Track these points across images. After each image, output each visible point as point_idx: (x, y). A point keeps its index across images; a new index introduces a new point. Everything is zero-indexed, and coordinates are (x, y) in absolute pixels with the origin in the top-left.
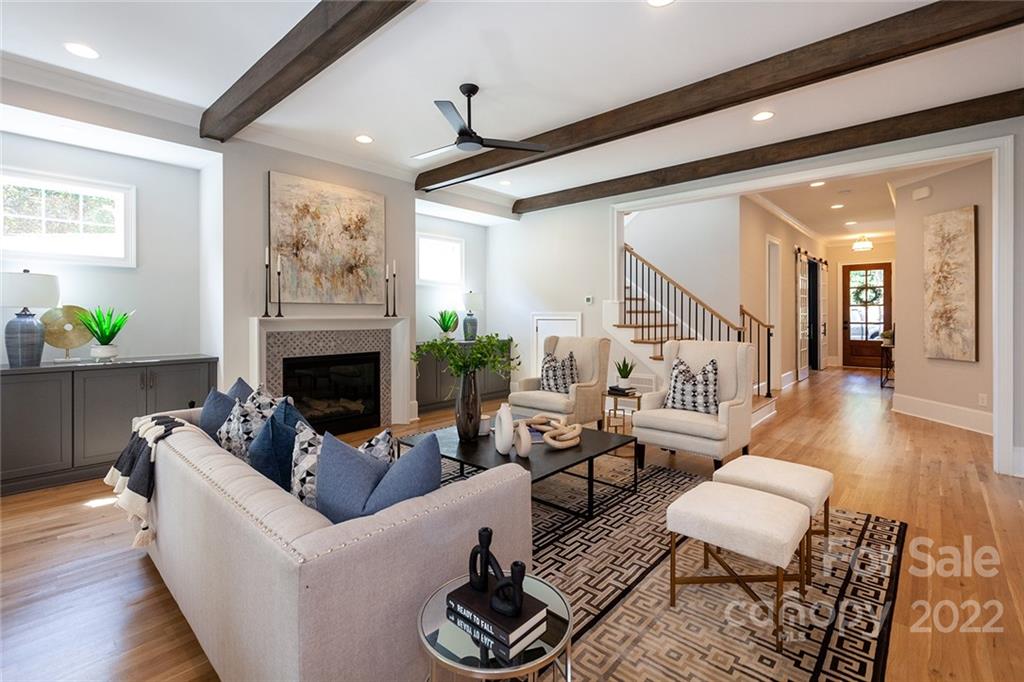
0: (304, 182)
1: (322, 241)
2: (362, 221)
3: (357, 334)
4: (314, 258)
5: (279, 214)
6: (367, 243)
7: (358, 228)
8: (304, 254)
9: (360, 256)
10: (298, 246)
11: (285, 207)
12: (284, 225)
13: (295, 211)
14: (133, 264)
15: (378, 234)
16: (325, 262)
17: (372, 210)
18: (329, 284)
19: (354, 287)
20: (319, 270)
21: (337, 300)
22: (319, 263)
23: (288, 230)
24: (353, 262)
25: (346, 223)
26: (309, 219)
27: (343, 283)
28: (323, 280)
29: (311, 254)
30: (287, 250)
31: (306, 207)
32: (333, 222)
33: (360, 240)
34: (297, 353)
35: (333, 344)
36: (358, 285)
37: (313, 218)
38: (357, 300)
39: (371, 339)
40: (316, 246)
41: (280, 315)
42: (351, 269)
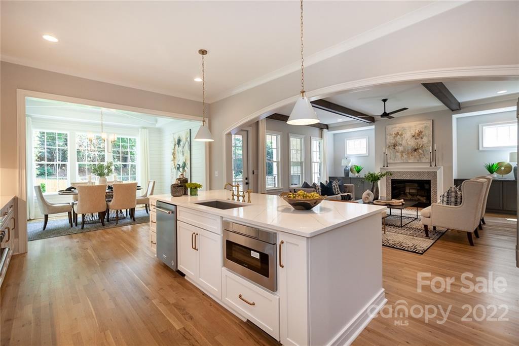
0: (397, 125)
1: (404, 142)
2: (421, 132)
3: (420, 173)
4: (400, 148)
5: (389, 137)
6: (423, 139)
7: (419, 135)
8: (397, 148)
9: (420, 145)
10: (395, 145)
11: (391, 135)
12: (390, 140)
13: (394, 135)
14: (368, 155)
15: (429, 135)
16: (405, 149)
17: (425, 127)
18: (406, 156)
19: (417, 156)
20: (402, 152)
21: (409, 162)
22: (402, 150)
23: (392, 141)
24: (416, 148)
25: (413, 134)
26: (399, 136)
27: (412, 155)
28: (404, 155)
29: (400, 147)
30: (391, 147)
31: (398, 133)
32: (408, 135)
33: (420, 139)
34: (396, 178)
35: (409, 176)
36: (419, 155)
37: (400, 136)
38: (418, 160)
39: (426, 175)
40: (401, 145)
41: (387, 166)
42: (415, 150)
